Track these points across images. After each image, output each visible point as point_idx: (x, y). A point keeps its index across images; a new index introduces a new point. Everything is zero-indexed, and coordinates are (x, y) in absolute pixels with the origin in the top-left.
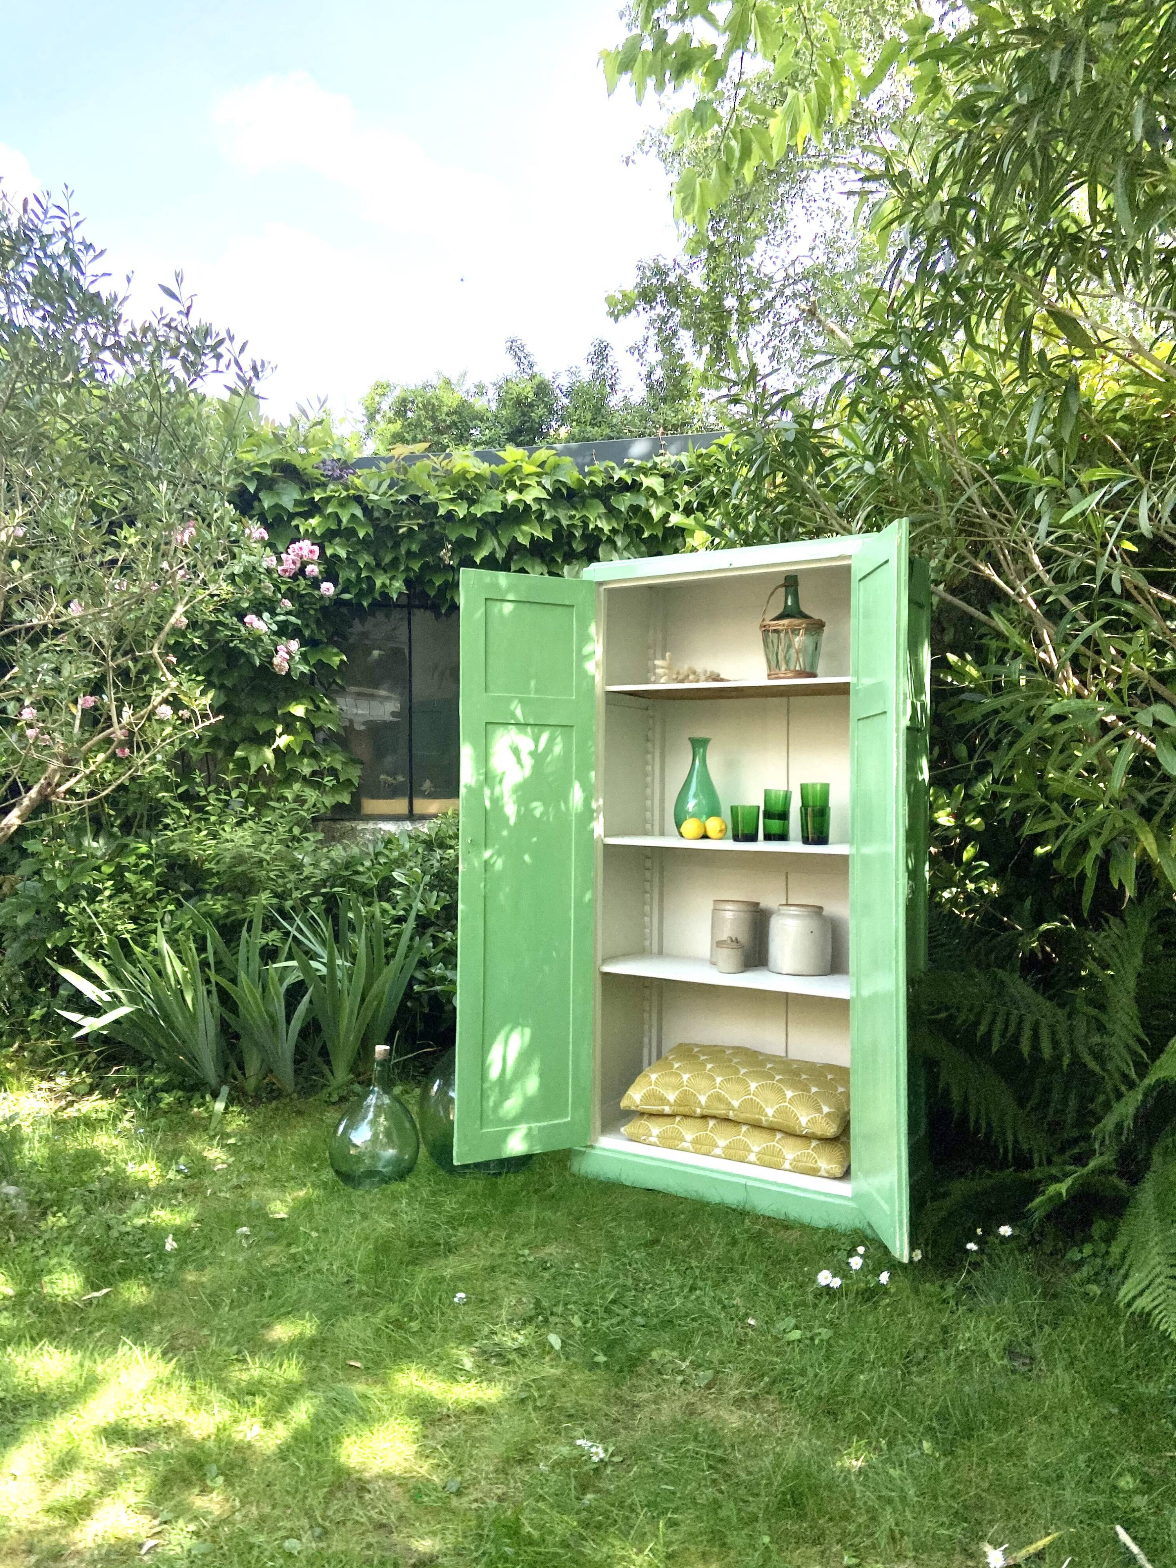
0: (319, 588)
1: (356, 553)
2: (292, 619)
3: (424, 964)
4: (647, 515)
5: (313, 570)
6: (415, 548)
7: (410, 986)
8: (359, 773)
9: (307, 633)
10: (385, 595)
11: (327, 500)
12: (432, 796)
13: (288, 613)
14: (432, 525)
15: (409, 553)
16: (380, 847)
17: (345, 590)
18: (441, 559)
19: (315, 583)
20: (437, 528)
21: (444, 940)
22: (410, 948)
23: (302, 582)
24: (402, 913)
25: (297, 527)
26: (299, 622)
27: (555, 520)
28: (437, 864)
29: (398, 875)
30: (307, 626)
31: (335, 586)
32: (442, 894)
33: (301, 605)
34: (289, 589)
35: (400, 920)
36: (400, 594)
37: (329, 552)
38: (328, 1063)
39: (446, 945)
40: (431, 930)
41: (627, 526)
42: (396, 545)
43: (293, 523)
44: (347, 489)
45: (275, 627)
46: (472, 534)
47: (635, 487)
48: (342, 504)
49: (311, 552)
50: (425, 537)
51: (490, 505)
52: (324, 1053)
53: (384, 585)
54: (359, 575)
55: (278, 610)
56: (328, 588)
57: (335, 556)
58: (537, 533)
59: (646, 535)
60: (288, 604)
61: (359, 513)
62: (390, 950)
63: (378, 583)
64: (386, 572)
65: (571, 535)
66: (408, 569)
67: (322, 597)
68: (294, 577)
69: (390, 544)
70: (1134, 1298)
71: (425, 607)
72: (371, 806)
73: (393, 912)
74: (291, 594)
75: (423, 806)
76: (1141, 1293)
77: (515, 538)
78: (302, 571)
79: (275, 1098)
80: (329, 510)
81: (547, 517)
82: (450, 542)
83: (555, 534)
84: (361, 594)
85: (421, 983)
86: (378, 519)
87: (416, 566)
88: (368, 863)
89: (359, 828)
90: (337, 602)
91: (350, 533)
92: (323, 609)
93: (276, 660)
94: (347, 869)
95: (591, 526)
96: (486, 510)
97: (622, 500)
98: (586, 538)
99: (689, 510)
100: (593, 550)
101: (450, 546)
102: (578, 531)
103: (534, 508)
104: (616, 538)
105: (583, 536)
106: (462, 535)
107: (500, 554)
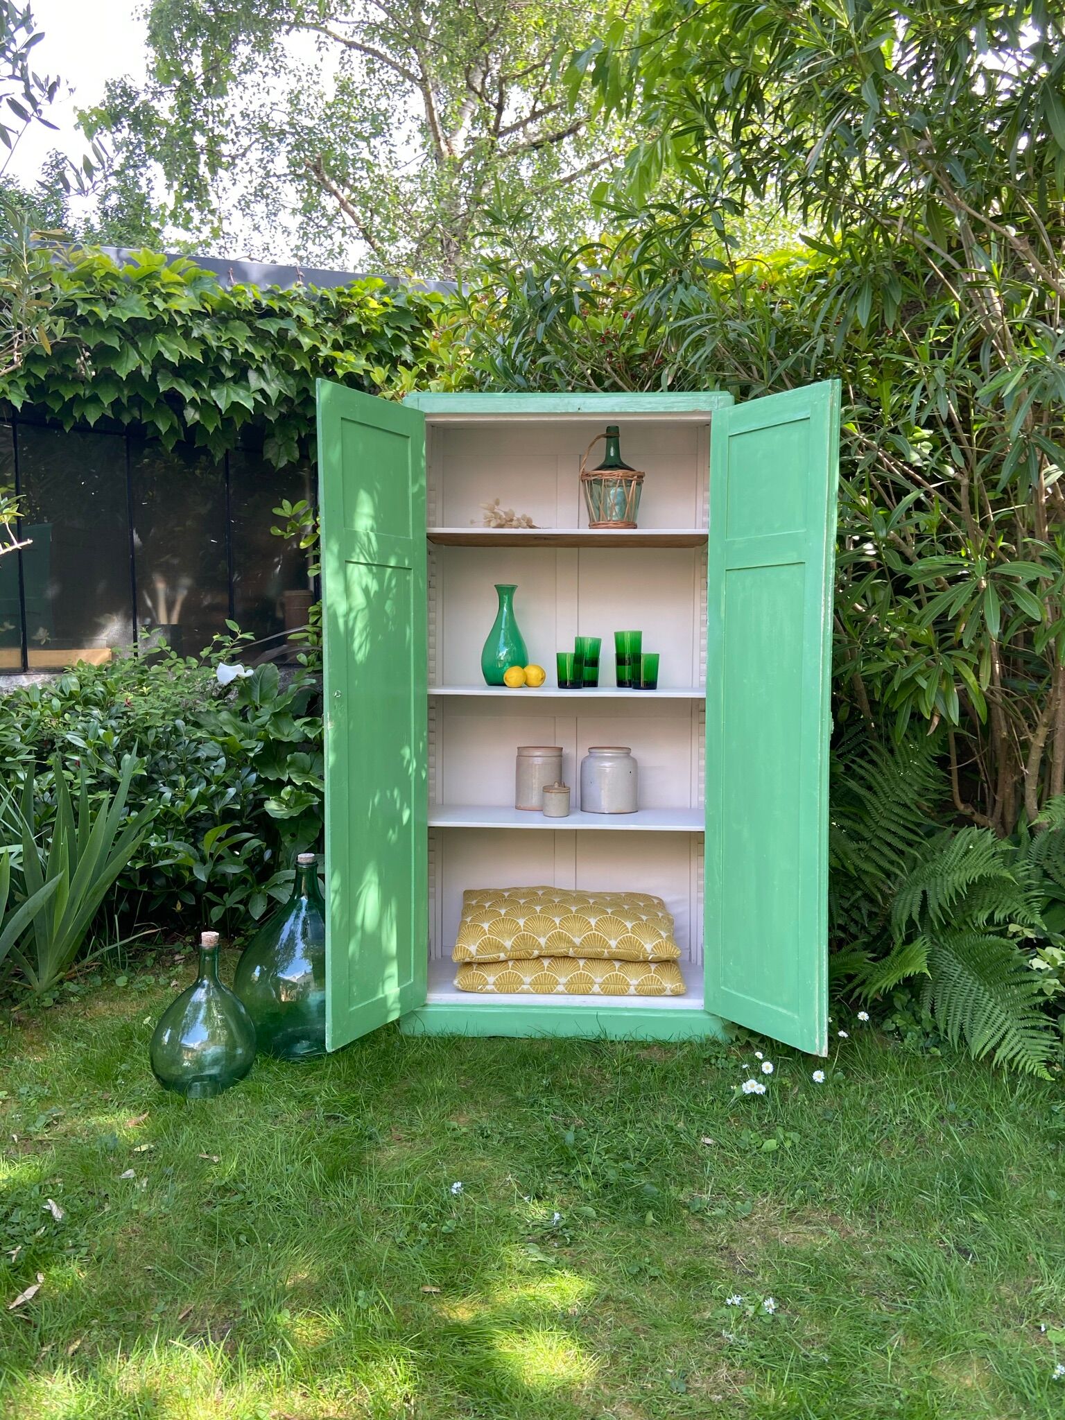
4: (297, 345)
12: (47, 646)
18: (76, 368)
24: (90, 781)
27: (202, 339)
36: (24, 404)
39: (156, 813)
41: (274, 356)
46: (114, 343)
47: (285, 314)
51: (133, 311)
53: (4, 391)
58: (186, 352)
59: (297, 368)
65: (220, 358)
66: (29, 375)
70: (994, 1049)
73: (78, 781)
75: (38, 658)
76: (999, 1045)
77: (160, 354)
81: (194, 335)
82: (88, 349)
83: (205, 354)
87: (38, 373)
95: (241, 350)
96: (130, 315)
97: (272, 327)
98: (234, 364)
99: (336, 346)
100: (241, 378)
101: (88, 354)
102: (227, 355)
103: (180, 323)
104: (265, 367)
105: (232, 361)
106: (102, 342)
107: (146, 372)
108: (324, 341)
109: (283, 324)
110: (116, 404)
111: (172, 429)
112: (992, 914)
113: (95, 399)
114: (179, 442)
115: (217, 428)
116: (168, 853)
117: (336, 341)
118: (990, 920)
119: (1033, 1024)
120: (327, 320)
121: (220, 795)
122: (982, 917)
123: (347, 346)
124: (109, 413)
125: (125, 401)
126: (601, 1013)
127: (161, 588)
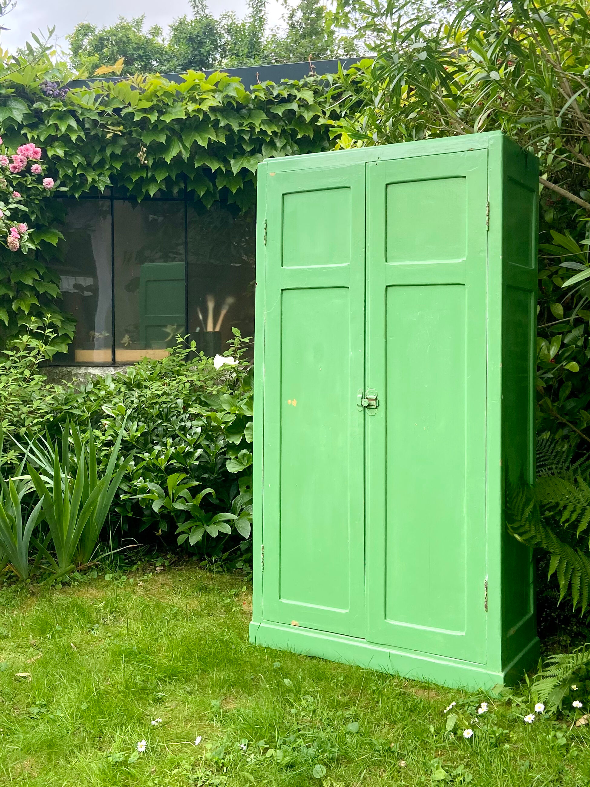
0: (41, 183)
1: (72, 155)
2: (22, 207)
3: (128, 478)
5: (37, 168)
6: (118, 152)
7: (117, 496)
8: (74, 329)
9: (33, 218)
10: (94, 188)
11: (49, 113)
12: (130, 347)
13: (18, 202)
14: (130, 133)
15: (113, 155)
16: (90, 387)
17: (63, 184)
18: (138, 160)
19: (39, 179)
20: (134, 135)
21: (144, 460)
22: (117, 466)
23: (29, 178)
24: (110, 438)
25: (25, 135)
26: (26, 209)
28: (136, 401)
29: (107, 409)
30: (33, 213)
31: (55, 181)
32: (141, 424)
33: (28, 197)
34: (19, 184)
35: (108, 444)
36: (106, 187)
37: (50, 154)
38: (54, 555)
39: (144, 463)
40: (133, 452)
41: (283, 131)
42: (103, 150)
43: (22, 132)
44: (65, 105)
45: (8, 213)
46: (162, 139)
47: (293, 99)
48: (62, 117)
49: (36, 153)
50: (125, 143)
51: (176, 114)
52: (51, 547)
53: (94, 180)
54: (75, 172)
55: (10, 201)
56: (49, 183)
57: (56, 157)
58: (213, 138)
60: (18, 196)
61: (74, 124)
62: (101, 467)
63: (90, 179)
64: (94, 170)
65: (242, 139)
66: (111, 168)
67: (44, 190)
68: (23, 174)
69: (98, 149)
71: (125, 199)
72: (83, 355)
73: (103, 438)
74: (21, 188)
75: (122, 355)
77: (196, 143)
78: (28, 169)
79: (14, 582)
80: (50, 123)
81: (222, 124)
82: (145, 146)
83: (228, 138)
84: (74, 188)
85: (125, 493)
86: (88, 129)
87: (118, 166)
88: (80, 400)
89: (73, 372)
90: (57, 194)
91: (65, 139)
92: (45, 199)
93: (10, 239)
94: (66, 404)
95: (257, 130)
96: (173, 118)
97: (279, 110)
98: (252, 142)
100: (257, 151)
101: (145, 149)
102: (247, 135)
104: (276, 140)
105: (250, 139)
106: (154, 140)
107: (186, 155)
109: (289, 107)
110: (167, 180)
111: (207, 193)
113: (153, 180)
114: (215, 201)
115: (239, 190)
116: (144, 490)
121: (190, 454)
124: (164, 187)
125: (174, 177)
126: (393, 651)
127: (211, 305)
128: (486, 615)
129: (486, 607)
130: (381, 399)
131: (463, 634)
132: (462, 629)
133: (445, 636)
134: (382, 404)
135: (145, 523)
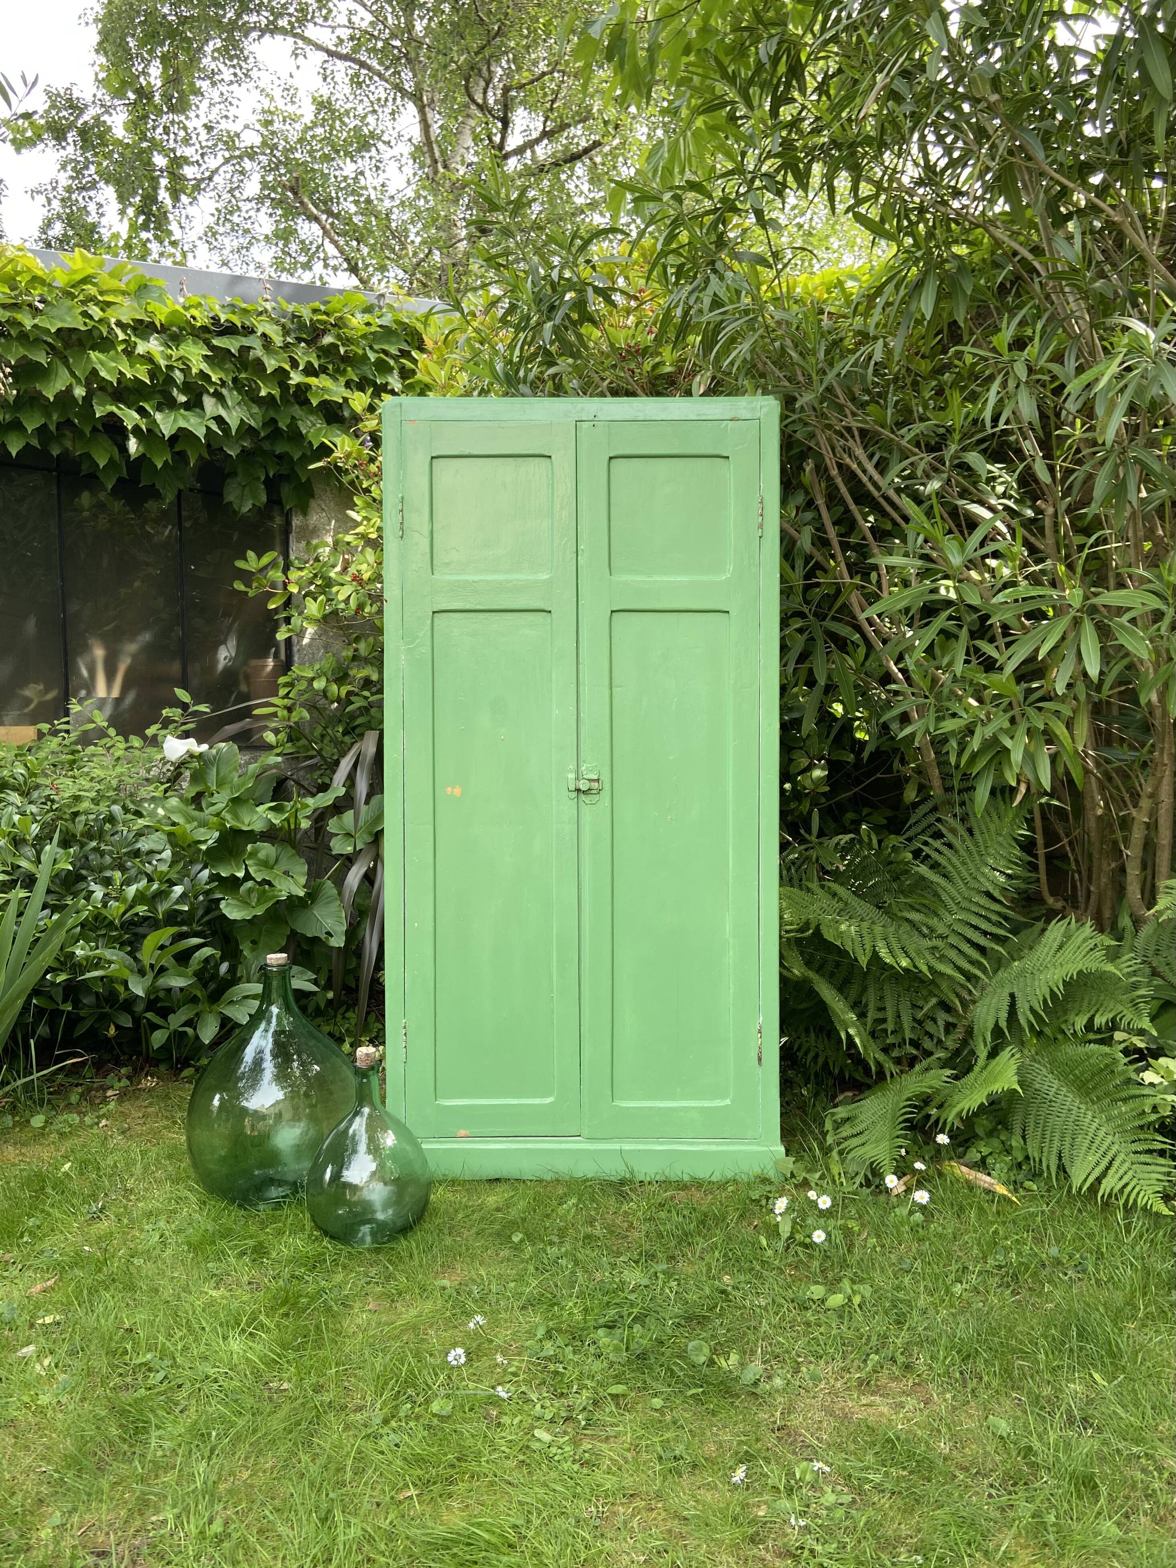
4: (260, 366)
27: (148, 358)
39: (83, 916)
41: (235, 380)
46: (42, 358)
47: (249, 331)
51: (63, 320)
58: (127, 371)
59: (263, 393)
65: (170, 380)
70: (1099, 1180)
76: (1104, 1174)
77: (95, 371)
83: (152, 375)
85: (53, 970)
95: (194, 371)
96: (60, 325)
97: (231, 344)
98: (187, 387)
99: (310, 371)
100: (195, 404)
101: (8, 370)
102: (178, 376)
103: (121, 336)
104: (224, 391)
105: (184, 383)
106: (25, 357)
107: (79, 392)
108: (294, 364)
109: (245, 341)
110: (42, 431)
111: (111, 462)
112: (1091, 1020)
113: (16, 426)
114: (120, 479)
115: (166, 463)
116: (97, 963)
117: (309, 363)
118: (1089, 1026)
119: (1146, 1147)
120: (299, 340)
121: (162, 895)
122: (1080, 1022)
123: (324, 370)
124: (35, 442)
125: (52, 427)
126: (627, 1147)
127: (99, 653)
128: (759, 1071)
129: (760, 1059)
130: (605, 778)
131: (728, 1102)
132: (723, 1097)
133: (702, 1110)
134: (607, 787)
135: (83, 1018)
